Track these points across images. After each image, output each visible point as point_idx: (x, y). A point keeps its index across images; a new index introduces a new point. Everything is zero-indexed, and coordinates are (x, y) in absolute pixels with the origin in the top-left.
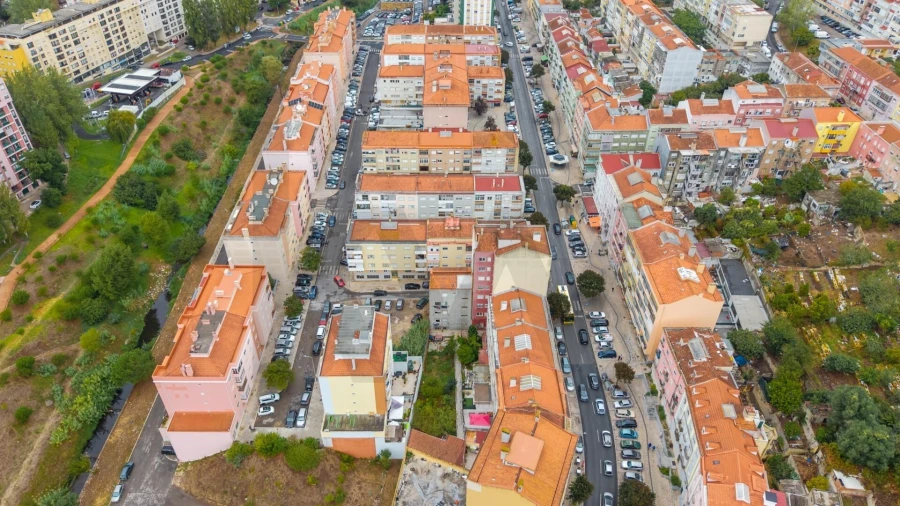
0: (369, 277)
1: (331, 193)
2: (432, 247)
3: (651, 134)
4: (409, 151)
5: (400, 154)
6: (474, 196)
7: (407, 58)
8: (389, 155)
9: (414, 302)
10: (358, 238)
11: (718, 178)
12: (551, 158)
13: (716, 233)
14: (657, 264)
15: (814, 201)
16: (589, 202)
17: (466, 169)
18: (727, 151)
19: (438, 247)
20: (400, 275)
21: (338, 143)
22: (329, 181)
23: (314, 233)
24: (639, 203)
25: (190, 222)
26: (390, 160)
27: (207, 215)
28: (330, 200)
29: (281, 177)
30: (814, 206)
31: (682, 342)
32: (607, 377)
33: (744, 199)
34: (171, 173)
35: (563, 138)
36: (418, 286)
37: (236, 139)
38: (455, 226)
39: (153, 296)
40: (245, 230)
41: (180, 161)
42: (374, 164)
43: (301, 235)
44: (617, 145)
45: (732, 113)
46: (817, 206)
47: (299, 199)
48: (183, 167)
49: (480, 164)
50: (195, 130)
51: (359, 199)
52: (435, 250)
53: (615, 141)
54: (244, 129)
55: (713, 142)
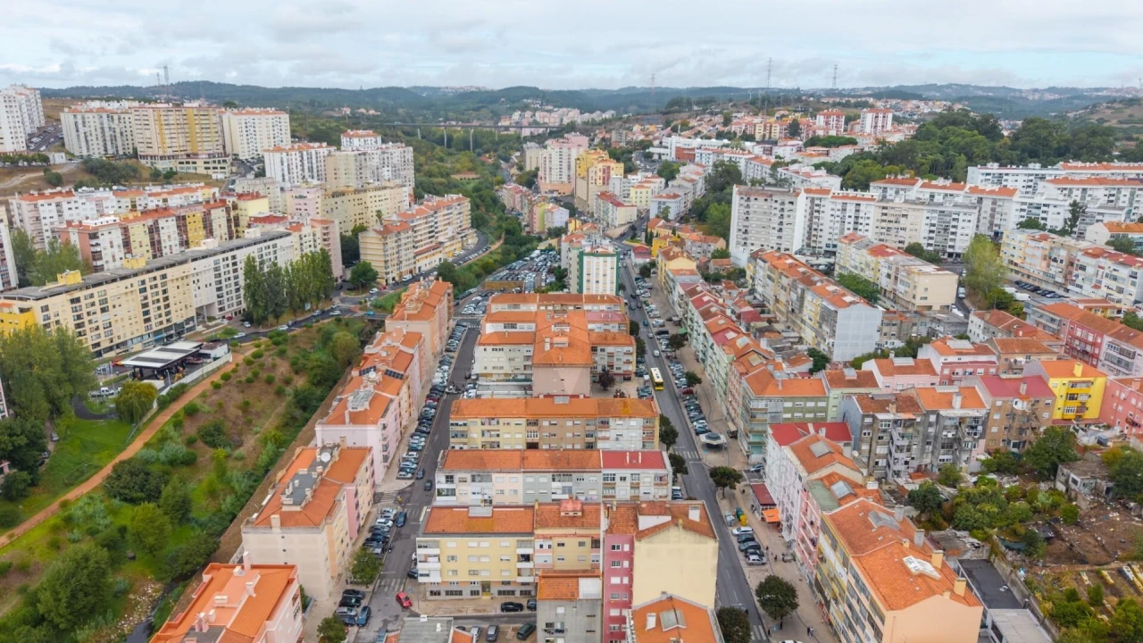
0: (448, 593)
1: (404, 484)
2: (541, 542)
3: (832, 402)
4: (513, 421)
5: (501, 427)
6: (600, 476)
7: (513, 326)
8: (487, 427)
9: (514, 629)
10: (435, 530)
11: (933, 452)
12: (703, 438)
13: (946, 524)
14: (871, 555)
15: (1072, 476)
16: (760, 491)
17: (590, 446)
18: (938, 415)
19: (550, 543)
20: (494, 590)
21: (420, 424)
22: (402, 470)
23: (374, 535)
24: (831, 479)
25: (202, 526)
26: (487, 434)
27: (230, 517)
28: (401, 492)
29: (336, 452)
30: (1075, 482)
33: (974, 479)
34: (189, 462)
35: (715, 417)
36: (520, 607)
37: (286, 425)
38: (574, 511)
39: (126, 628)
40: (275, 519)
41: (207, 448)
42: (465, 440)
43: (356, 535)
44: (789, 416)
45: (933, 373)
46: (1078, 482)
47: (357, 481)
48: (207, 456)
49: (608, 439)
50: (233, 411)
51: (440, 482)
52: (546, 547)
53: (787, 410)
54: (298, 413)
55: (917, 404)
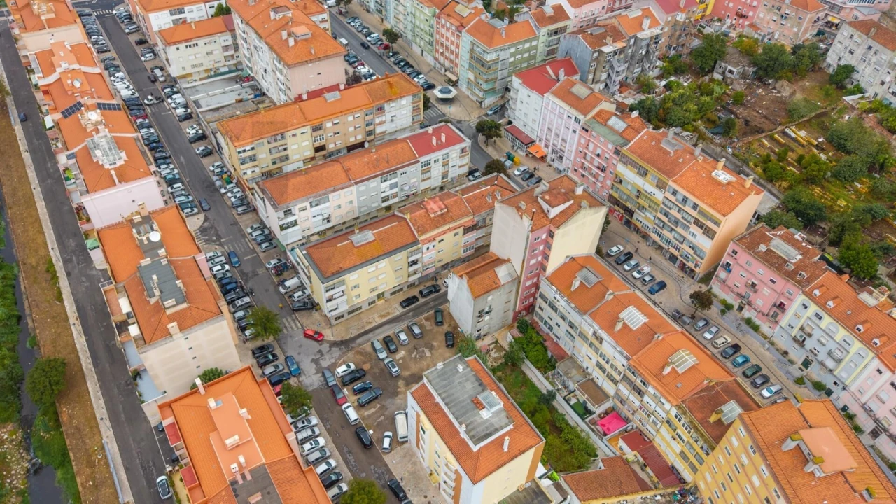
0: (349, 313)
1: (196, 221)
2: (428, 245)
3: (542, 39)
4: (298, 132)
5: (287, 139)
6: (420, 164)
7: (182, 12)
8: (273, 145)
9: (427, 319)
11: (628, 69)
12: (436, 93)
14: (682, 175)
15: (729, 67)
16: (515, 132)
17: (369, 133)
18: (636, 38)
19: (434, 243)
20: (387, 295)
21: (151, 151)
22: (181, 207)
23: (224, 285)
28: (204, 231)
29: (156, 226)
30: (731, 72)
31: (763, 248)
32: (678, 313)
33: (663, 83)
36: (414, 299)
38: (442, 209)
40: (173, 326)
42: (255, 163)
44: (512, 59)
46: (733, 71)
49: (384, 122)
52: (431, 247)
53: (511, 55)
55: (620, 31)
